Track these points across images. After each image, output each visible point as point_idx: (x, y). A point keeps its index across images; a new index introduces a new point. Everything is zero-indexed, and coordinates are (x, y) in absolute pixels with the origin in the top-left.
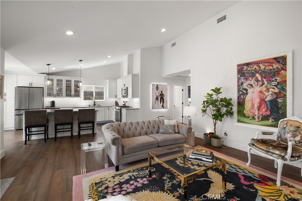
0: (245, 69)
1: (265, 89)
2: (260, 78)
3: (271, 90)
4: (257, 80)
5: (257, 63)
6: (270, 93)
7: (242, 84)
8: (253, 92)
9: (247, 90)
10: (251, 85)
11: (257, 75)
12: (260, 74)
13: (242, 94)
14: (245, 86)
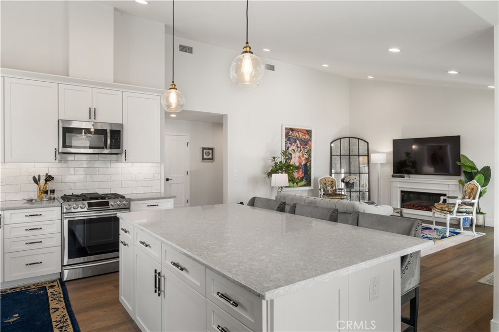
0: (290, 134)
1: (301, 155)
2: (299, 145)
3: (305, 155)
4: (298, 147)
5: (298, 131)
6: (304, 158)
7: (288, 148)
8: (295, 157)
9: (291, 155)
10: (294, 150)
11: (298, 141)
12: (299, 141)
13: (288, 159)
14: (290, 151)
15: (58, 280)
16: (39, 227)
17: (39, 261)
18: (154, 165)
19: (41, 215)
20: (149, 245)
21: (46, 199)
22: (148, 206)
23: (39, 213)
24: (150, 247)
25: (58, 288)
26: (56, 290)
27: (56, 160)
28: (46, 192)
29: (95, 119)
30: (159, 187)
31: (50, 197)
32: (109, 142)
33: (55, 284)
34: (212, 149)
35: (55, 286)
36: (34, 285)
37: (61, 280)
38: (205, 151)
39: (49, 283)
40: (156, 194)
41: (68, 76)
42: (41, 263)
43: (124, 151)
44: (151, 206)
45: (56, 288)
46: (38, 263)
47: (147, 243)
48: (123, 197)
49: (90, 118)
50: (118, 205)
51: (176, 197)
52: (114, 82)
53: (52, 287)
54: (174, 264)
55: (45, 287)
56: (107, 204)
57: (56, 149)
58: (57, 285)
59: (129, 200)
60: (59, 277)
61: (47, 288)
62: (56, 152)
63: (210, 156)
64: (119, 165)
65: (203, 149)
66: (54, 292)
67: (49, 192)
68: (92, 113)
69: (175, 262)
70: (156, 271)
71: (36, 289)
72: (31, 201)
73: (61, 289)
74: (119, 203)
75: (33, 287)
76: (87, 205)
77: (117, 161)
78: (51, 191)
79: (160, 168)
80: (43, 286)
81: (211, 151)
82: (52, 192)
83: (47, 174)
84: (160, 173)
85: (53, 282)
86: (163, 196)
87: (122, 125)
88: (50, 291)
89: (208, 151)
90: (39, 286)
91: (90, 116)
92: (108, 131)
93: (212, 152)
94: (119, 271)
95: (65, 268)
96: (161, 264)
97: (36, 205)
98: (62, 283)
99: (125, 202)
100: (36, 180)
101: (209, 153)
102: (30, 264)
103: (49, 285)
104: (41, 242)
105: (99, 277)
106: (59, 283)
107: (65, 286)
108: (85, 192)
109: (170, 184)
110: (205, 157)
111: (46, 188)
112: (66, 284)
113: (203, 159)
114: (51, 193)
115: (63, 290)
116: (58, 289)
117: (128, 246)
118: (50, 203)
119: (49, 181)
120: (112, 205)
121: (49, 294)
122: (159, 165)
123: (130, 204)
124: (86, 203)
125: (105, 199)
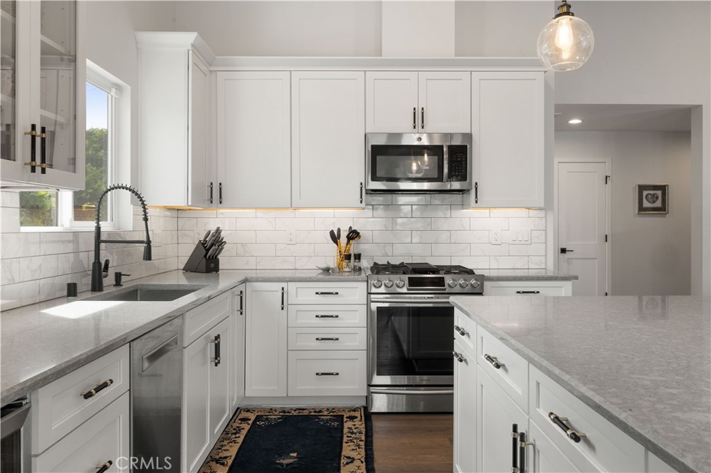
15: (362, 409)
16: (334, 314)
17: (334, 371)
18: (532, 213)
19: (337, 293)
20: (504, 365)
21: (347, 269)
22: (518, 292)
23: (334, 291)
24: (506, 370)
25: (360, 423)
26: (357, 426)
27: (361, 202)
28: (348, 257)
29: (423, 127)
30: (542, 258)
31: (355, 267)
32: (446, 170)
33: (357, 414)
34: (663, 188)
35: (356, 417)
36: (328, 409)
37: (366, 408)
38: (645, 193)
39: (349, 411)
40: (536, 271)
41: (381, 56)
42: (337, 374)
43: (474, 184)
44: (523, 292)
45: (357, 422)
46: (332, 374)
47: (501, 361)
48: (470, 272)
49: (415, 127)
50: (460, 285)
51: (576, 278)
52: (456, 56)
53: (352, 418)
54: (557, 420)
55: (343, 416)
56: (440, 282)
57: (361, 184)
58: (359, 418)
59: (482, 278)
60: (364, 403)
61: (345, 420)
62: (361, 188)
63: (658, 204)
64: (466, 212)
65: (642, 188)
66: (353, 427)
67: (352, 258)
68: (419, 118)
69: (560, 416)
70: (515, 428)
71: (329, 417)
72: (327, 270)
73: (364, 425)
74: (462, 282)
75: (326, 413)
76: (407, 282)
77: (463, 205)
78: (355, 255)
79: (544, 220)
80: (339, 414)
81: (659, 193)
82: (357, 257)
83: (350, 228)
84: (545, 230)
85: (354, 410)
86: (550, 274)
87: (468, 137)
88: (348, 424)
89: (652, 192)
90: (335, 414)
91: (415, 123)
92: (445, 149)
93: (664, 194)
94: (452, 413)
95: (372, 389)
96: (528, 414)
97: (333, 277)
98: (368, 416)
99: (473, 282)
100: (335, 238)
101: (655, 198)
102: (323, 374)
103: (348, 415)
104: (337, 339)
105: (427, 417)
106: (362, 414)
107: (372, 422)
108: (407, 261)
109: (568, 259)
110: (646, 204)
111: (349, 250)
112: (373, 417)
113: (641, 209)
114: (355, 259)
115: (366, 427)
116: (360, 425)
117: (467, 363)
118: (354, 275)
119: (353, 239)
120: (449, 285)
121: (346, 430)
122: (542, 214)
123: (482, 285)
124: (406, 277)
125: (438, 273)
